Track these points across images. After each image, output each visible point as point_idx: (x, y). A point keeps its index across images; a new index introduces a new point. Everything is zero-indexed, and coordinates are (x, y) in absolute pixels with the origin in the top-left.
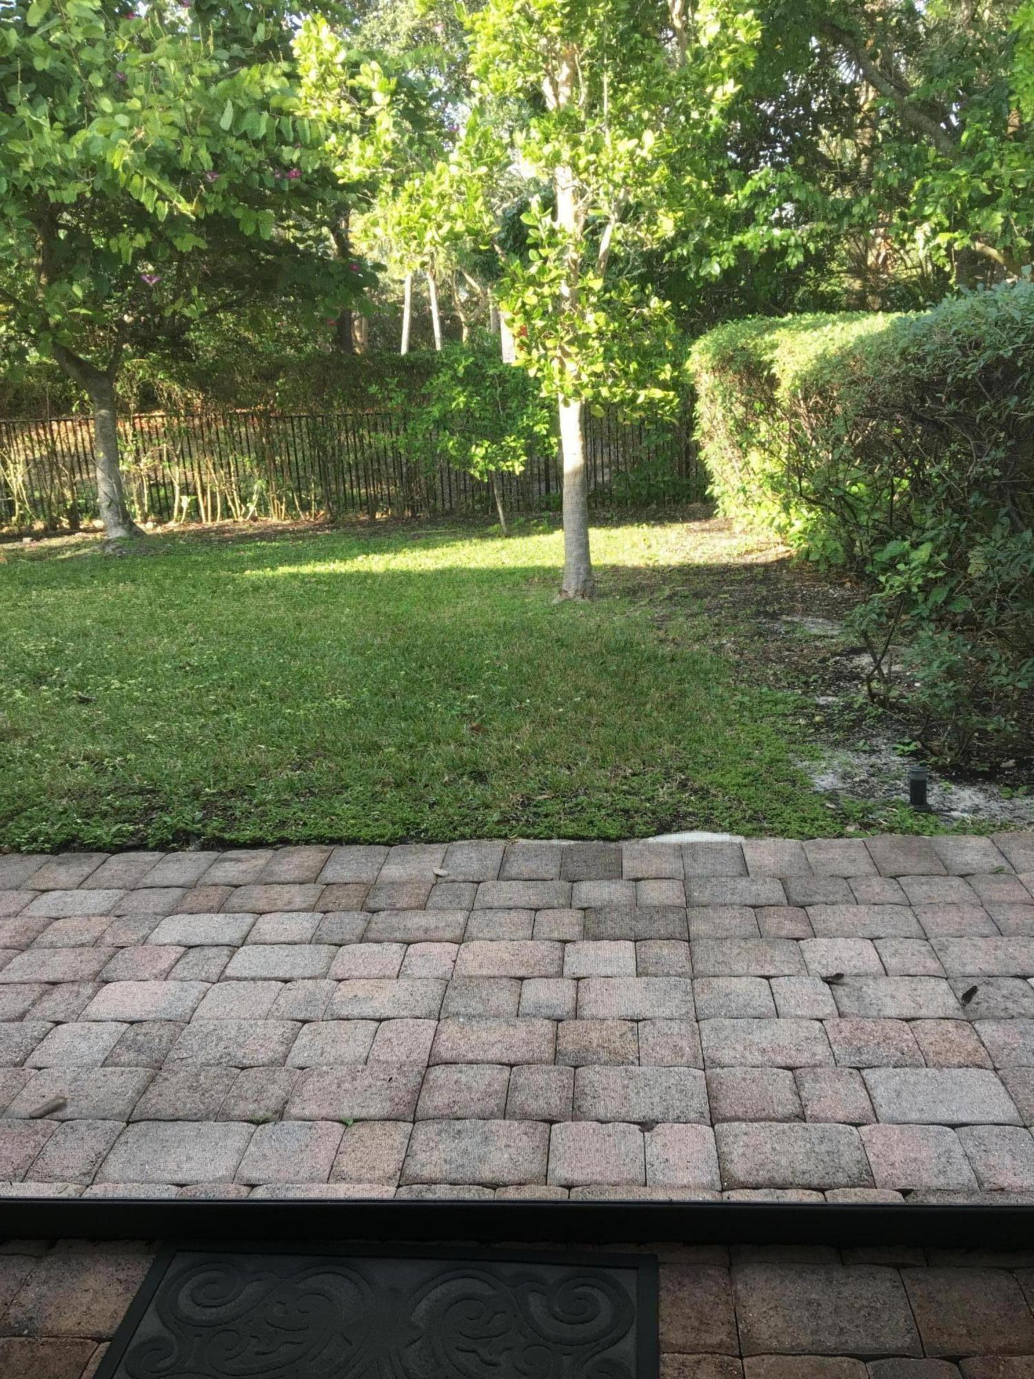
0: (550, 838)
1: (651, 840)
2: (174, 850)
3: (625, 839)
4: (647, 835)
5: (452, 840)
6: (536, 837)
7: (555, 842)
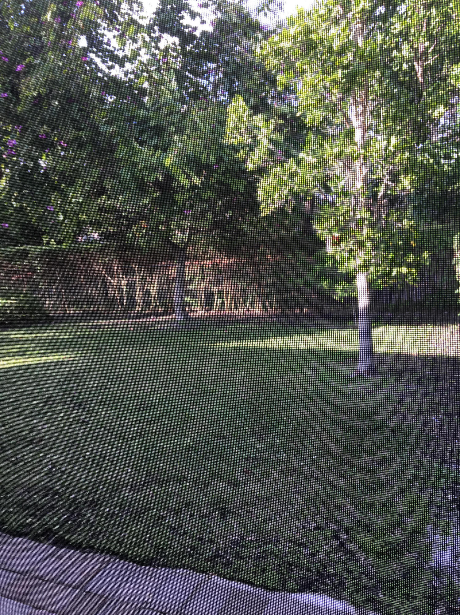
0: (231, 579)
1: (293, 596)
2: (40, 541)
3: (278, 590)
4: (292, 591)
5: (177, 567)
6: (225, 577)
7: (233, 584)
